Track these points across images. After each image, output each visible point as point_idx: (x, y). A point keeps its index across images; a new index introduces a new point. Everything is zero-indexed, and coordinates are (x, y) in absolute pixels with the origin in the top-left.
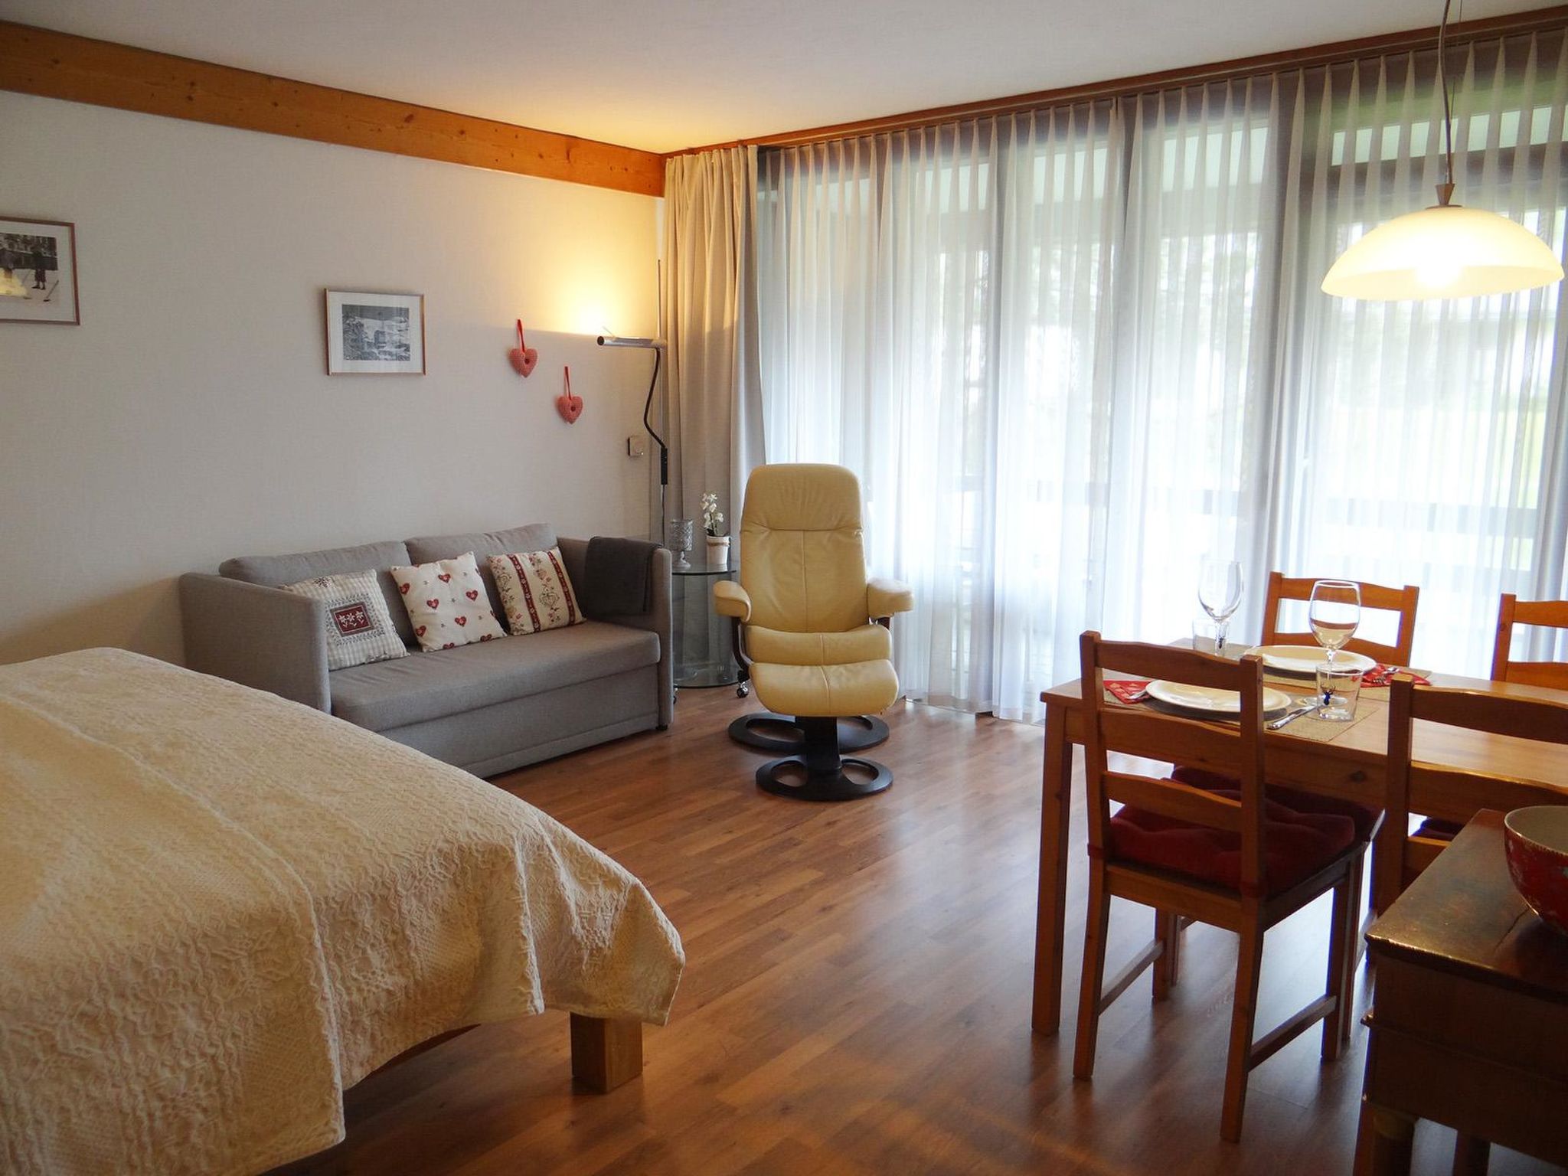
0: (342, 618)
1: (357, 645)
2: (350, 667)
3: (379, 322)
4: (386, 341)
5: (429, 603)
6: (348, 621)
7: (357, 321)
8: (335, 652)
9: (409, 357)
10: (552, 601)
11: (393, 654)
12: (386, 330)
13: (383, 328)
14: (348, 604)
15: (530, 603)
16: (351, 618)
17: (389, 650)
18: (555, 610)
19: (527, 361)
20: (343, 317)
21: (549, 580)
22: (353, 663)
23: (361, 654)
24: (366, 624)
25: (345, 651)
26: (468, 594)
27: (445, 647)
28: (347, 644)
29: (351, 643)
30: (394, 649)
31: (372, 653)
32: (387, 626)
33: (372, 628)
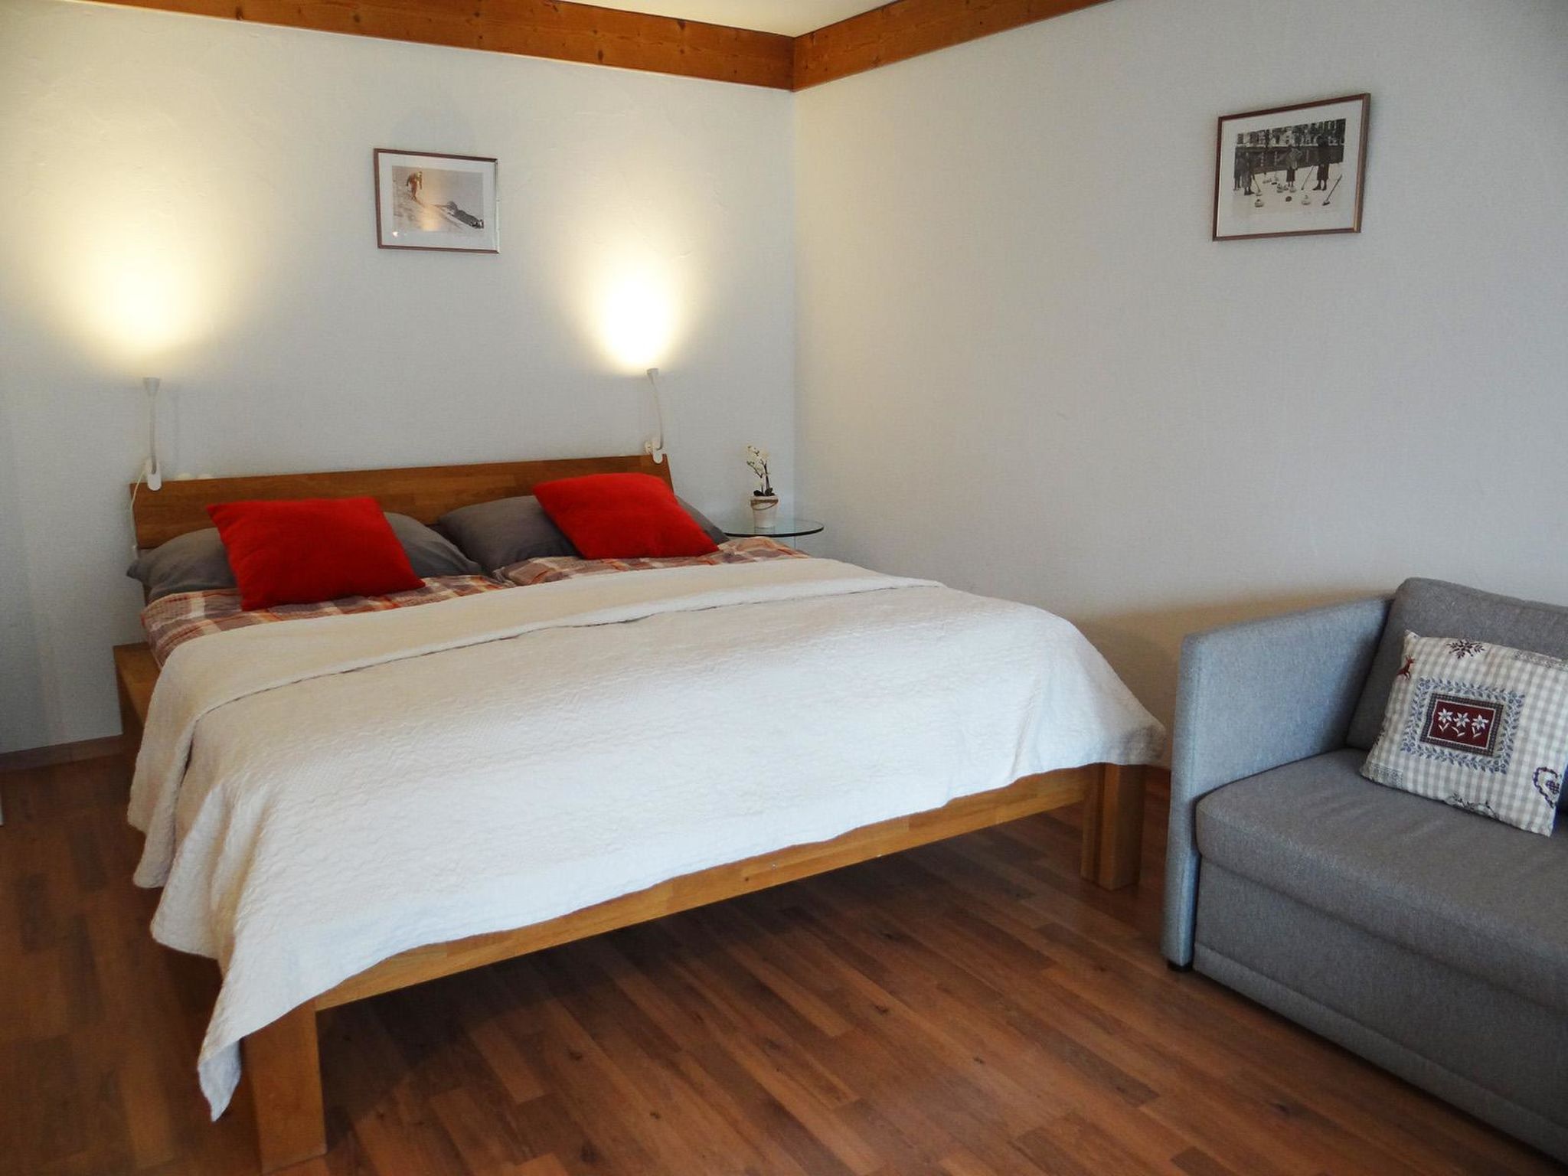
0: (1445, 716)
1: (1438, 767)
2: (1416, 795)
6: (1454, 724)
8: (1392, 758)
11: (1502, 813)
14: (1472, 697)
16: (1462, 720)
17: (1499, 805)
22: (1420, 791)
23: (1441, 784)
24: (1482, 741)
25: (1412, 764)
28: (1424, 756)
29: (1433, 757)
30: (1510, 808)
31: (1462, 791)
32: (1520, 763)
33: (1488, 753)
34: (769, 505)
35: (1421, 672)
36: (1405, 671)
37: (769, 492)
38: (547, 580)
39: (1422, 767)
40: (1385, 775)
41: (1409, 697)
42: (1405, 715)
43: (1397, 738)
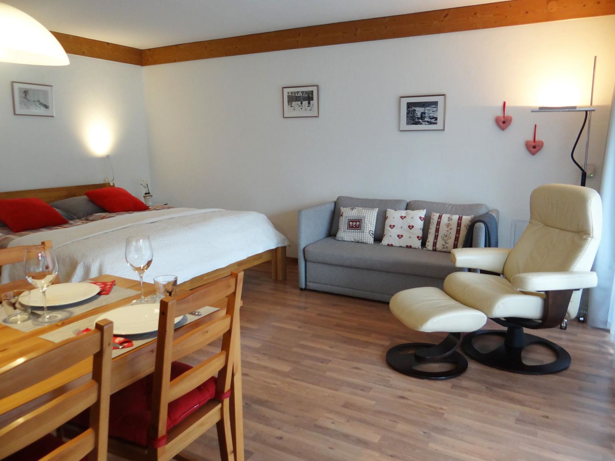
0: (351, 223)
1: (351, 234)
3: (423, 108)
4: (426, 116)
5: (390, 226)
6: (353, 225)
7: (413, 109)
8: (342, 234)
9: (437, 123)
10: (447, 239)
12: (426, 111)
13: (425, 110)
14: (356, 218)
15: (436, 237)
16: (354, 224)
17: (363, 239)
18: (446, 243)
19: (504, 122)
20: (407, 108)
21: (451, 229)
22: (348, 240)
23: (352, 238)
24: (359, 227)
25: (346, 234)
26: (409, 227)
27: (388, 245)
28: (348, 232)
29: (350, 233)
30: (365, 239)
31: (356, 238)
32: (366, 230)
33: (360, 229)
34: (150, 197)
35: (345, 215)
36: (342, 215)
37: (149, 193)
38: (107, 218)
39: (348, 235)
40: (341, 238)
41: (343, 221)
42: (343, 225)
43: (342, 230)
